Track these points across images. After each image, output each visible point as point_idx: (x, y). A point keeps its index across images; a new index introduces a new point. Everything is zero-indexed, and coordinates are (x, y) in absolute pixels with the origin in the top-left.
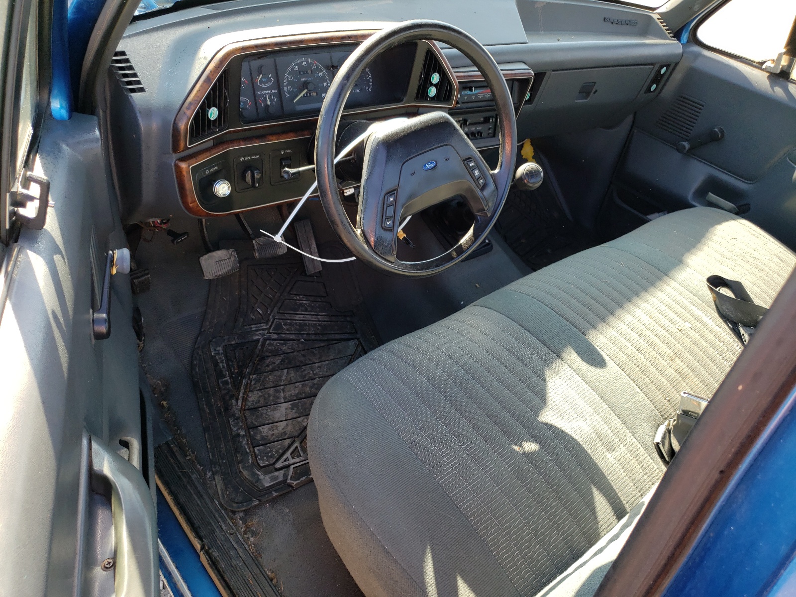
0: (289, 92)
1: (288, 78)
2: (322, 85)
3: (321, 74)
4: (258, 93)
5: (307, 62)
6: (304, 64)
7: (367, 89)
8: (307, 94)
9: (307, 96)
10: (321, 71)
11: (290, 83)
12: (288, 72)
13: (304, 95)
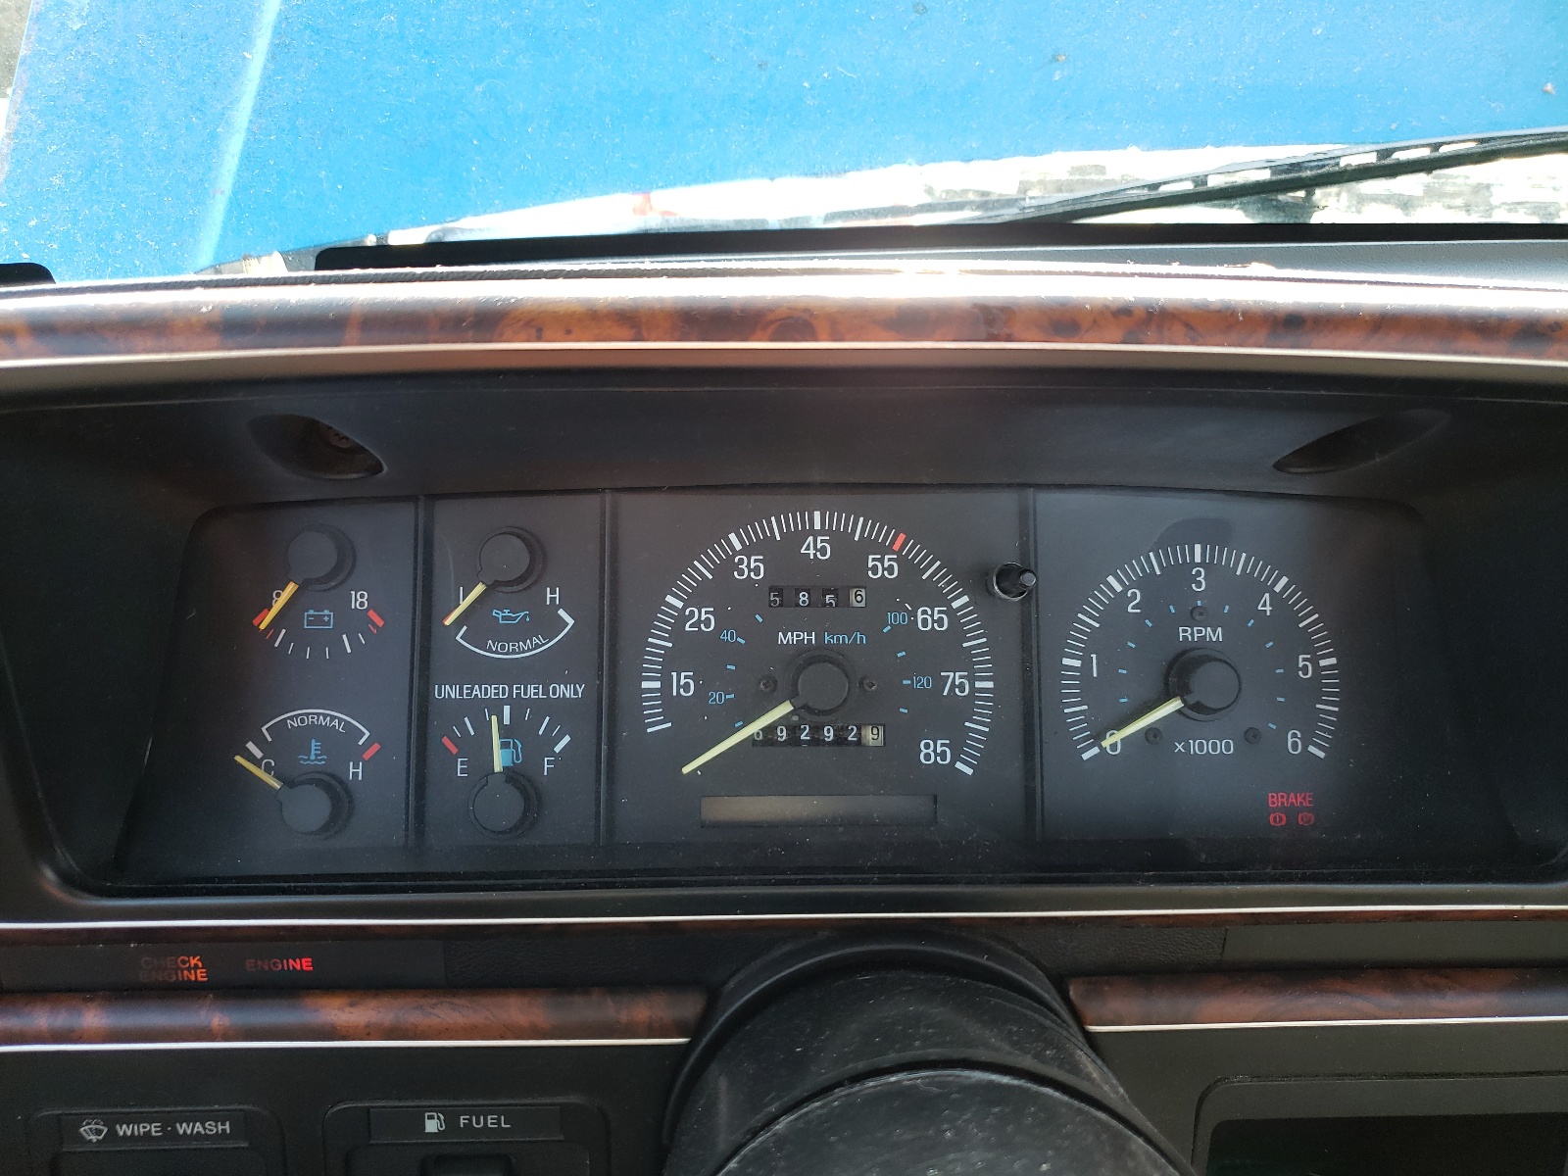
0: (670, 704)
1: (682, 618)
2: (924, 682)
3: (929, 619)
4: (450, 692)
5: (839, 539)
6: (809, 548)
7: (1292, 739)
8: (793, 730)
9: (794, 740)
10: (935, 597)
11: (688, 650)
12: (688, 582)
13: (770, 730)
